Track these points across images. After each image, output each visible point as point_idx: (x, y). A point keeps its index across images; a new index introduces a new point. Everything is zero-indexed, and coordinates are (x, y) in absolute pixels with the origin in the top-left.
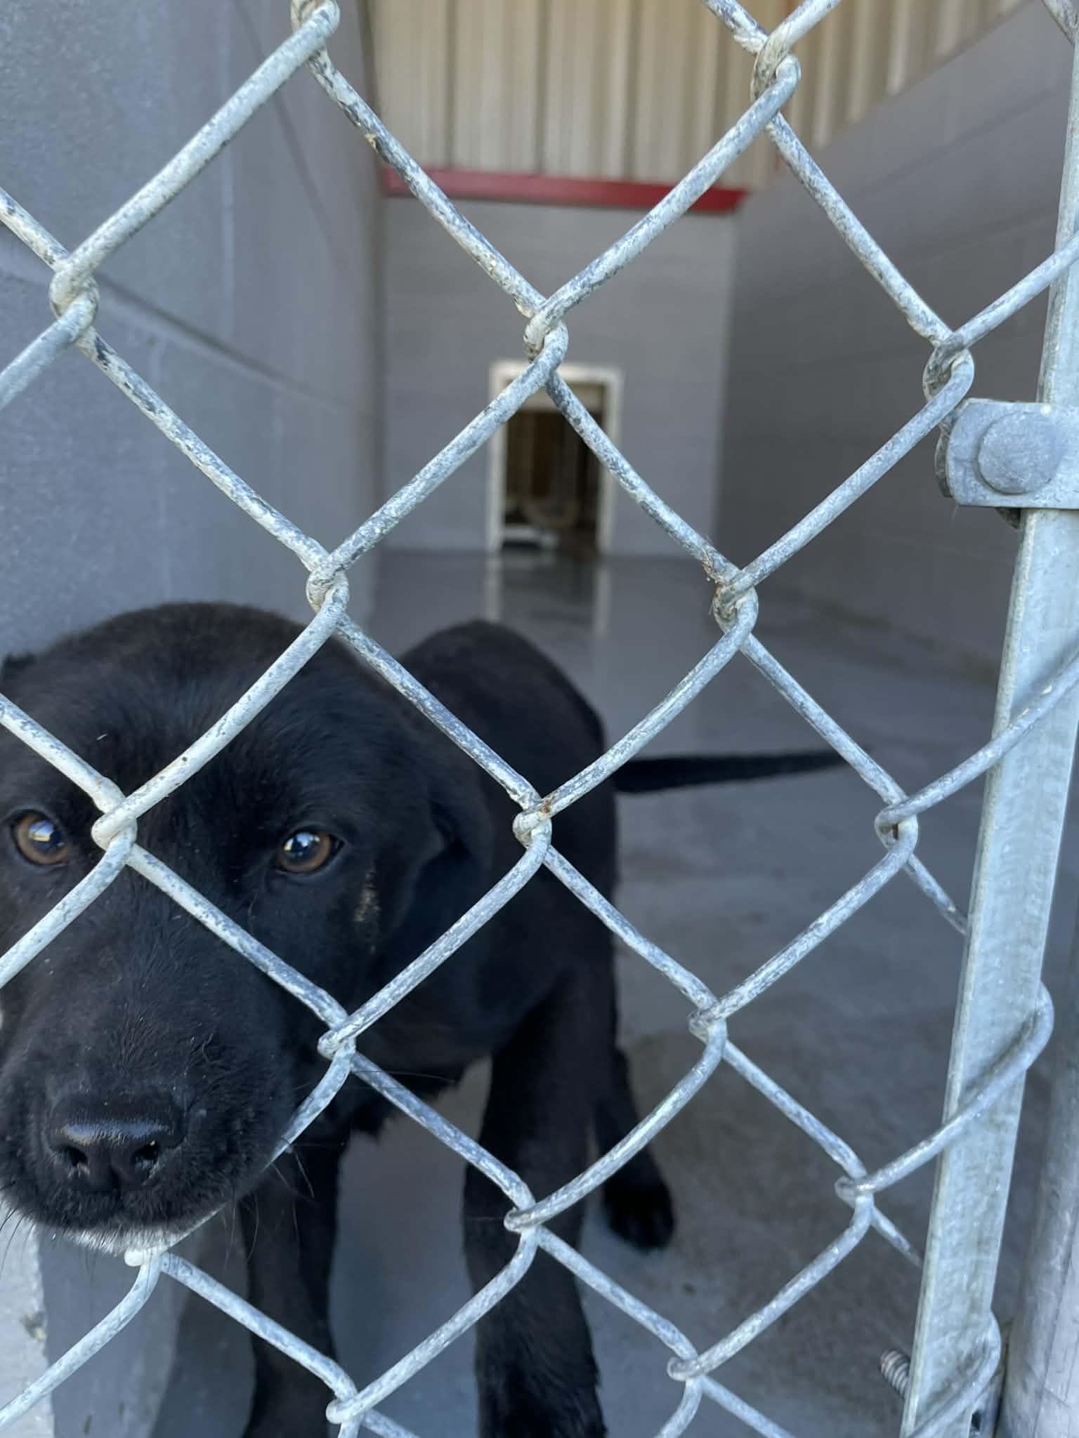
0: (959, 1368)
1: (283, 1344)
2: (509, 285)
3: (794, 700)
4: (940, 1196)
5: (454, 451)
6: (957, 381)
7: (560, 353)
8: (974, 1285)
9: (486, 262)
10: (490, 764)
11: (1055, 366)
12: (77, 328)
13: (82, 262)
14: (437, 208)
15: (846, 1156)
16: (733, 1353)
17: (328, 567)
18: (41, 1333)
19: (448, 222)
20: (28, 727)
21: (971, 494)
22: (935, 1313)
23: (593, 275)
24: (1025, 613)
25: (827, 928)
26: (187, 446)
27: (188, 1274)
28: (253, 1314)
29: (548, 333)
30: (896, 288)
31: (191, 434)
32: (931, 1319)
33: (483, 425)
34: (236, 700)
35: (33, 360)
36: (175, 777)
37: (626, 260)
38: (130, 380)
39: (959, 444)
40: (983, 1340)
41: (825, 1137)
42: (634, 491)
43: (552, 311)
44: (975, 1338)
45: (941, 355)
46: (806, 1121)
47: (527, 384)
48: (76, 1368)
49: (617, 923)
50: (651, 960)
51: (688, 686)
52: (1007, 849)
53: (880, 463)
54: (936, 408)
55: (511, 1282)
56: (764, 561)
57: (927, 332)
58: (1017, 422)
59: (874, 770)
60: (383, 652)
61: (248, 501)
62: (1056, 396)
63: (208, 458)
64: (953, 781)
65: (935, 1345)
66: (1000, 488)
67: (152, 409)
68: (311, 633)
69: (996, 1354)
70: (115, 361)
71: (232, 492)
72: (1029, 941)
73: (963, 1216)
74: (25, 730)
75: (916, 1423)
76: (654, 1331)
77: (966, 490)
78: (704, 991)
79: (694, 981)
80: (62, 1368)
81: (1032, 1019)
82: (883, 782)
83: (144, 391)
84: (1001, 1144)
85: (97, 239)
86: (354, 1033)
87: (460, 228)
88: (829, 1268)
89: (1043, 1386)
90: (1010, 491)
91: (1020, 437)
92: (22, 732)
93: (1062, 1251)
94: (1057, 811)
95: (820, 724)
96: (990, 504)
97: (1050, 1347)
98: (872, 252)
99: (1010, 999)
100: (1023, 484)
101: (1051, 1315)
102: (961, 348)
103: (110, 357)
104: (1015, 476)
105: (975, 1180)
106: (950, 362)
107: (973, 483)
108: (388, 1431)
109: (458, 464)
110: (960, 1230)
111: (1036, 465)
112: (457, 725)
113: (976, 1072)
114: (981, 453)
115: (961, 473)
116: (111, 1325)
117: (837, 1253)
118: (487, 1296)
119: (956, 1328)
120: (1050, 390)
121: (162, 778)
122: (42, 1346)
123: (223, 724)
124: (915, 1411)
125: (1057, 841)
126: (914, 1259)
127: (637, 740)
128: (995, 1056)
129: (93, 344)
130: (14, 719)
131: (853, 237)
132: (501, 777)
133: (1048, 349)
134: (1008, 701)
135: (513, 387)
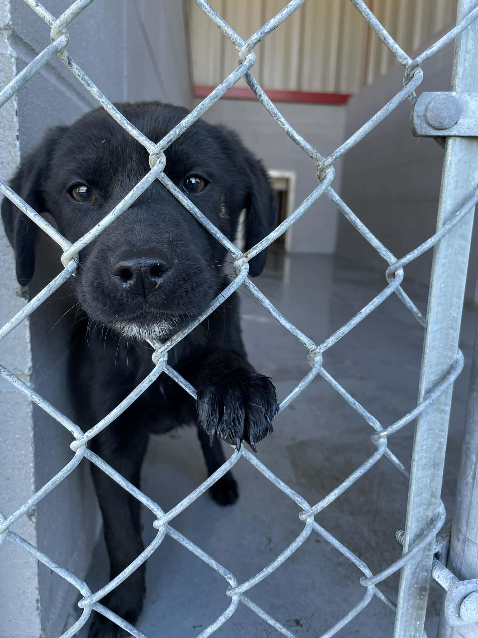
0: (427, 524)
1: (135, 493)
2: (232, 38)
3: (351, 219)
4: (416, 442)
5: (209, 99)
6: (416, 78)
7: (252, 61)
8: (432, 485)
9: (223, 29)
10: (224, 241)
11: (457, 77)
12: (60, 46)
13: (63, 20)
14: (204, 7)
15: (375, 423)
16: (326, 505)
17: (157, 148)
18: (34, 519)
19: (208, 12)
20: (37, 216)
21: (424, 130)
22: (416, 496)
23: (265, 29)
24: (448, 182)
25: (365, 314)
26: (102, 101)
27: (97, 459)
28: (123, 479)
29: (248, 55)
30: (391, 44)
31: (104, 97)
32: (414, 498)
33: (221, 88)
34: (120, 202)
35: (43, 57)
36: (95, 233)
37: (279, 23)
38: (80, 73)
39: (419, 109)
40: (438, 512)
41: (366, 414)
42: (284, 126)
43: (249, 44)
44: (434, 511)
45: (409, 69)
46: (358, 406)
47: (238, 72)
48: (48, 491)
49: (277, 314)
50: (291, 330)
51: (305, 204)
52: (442, 286)
53: (384, 111)
54: (407, 88)
55: (231, 465)
56: (336, 153)
57: (404, 62)
58: (442, 98)
59: (385, 251)
60: (180, 191)
61: (126, 124)
62: (458, 89)
63: (111, 107)
64: (417, 251)
65: (416, 511)
66: (435, 127)
67: (89, 85)
68: (150, 174)
69: (443, 517)
70: (75, 66)
71: (120, 121)
72: (452, 328)
73: (426, 451)
74: (35, 217)
75: (409, 548)
76: (293, 498)
77: (422, 128)
78: (313, 345)
79: (309, 340)
80: (42, 491)
81: (455, 363)
82: (389, 256)
83: (86, 78)
84: (443, 419)
85: (69, 10)
86: (167, 349)
87: (212, 14)
88: (368, 468)
89: (465, 537)
90: (440, 128)
91: (443, 104)
92: (34, 218)
93: (472, 473)
94: (464, 270)
95: (362, 230)
96: (431, 134)
97: (469, 518)
98: (381, 29)
99: (445, 353)
100: (445, 125)
101: (468, 503)
102: (417, 66)
103: (73, 64)
104: (441, 121)
105: (431, 435)
106: (413, 72)
107: (425, 125)
108: (179, 538)
109: (210, 105)
110: (426, 458)
111: (450, 116)
112: (210, 224)
113: (431, 385)
114: (427, 112)
115: (419, 121)
116: (64, 472)
117: (371, 462)
118: (221, 470)
119: (425, 504)
120: (456, 86)
121: (89, 233)
122: (34, 525)
123: (114, 211)
124: (408, 542)
125: (464, 284)
126: (406, 473)
127: (284, 226)
128: (439, 379)
129: (66, 57)
130: (31, 212)
131: (373, 23)
132: (228, 247)
133: (454, 70)
134: (441, 220)
135: (233, 74)
